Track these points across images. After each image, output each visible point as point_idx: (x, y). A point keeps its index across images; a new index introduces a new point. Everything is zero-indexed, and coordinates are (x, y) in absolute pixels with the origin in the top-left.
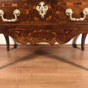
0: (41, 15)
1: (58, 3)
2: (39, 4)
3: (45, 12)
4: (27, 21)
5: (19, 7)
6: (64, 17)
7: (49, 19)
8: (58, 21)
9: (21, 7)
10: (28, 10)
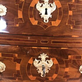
0: (40, 74)
1: (69, 56)
2: (39, 57)
3: (48, 70)
4: (17, 80)
5: (5, 58)
6: (76, 75)
7: (52, 79)
8: (66, 80)
9: (8, 59)
10: (20, 64)
